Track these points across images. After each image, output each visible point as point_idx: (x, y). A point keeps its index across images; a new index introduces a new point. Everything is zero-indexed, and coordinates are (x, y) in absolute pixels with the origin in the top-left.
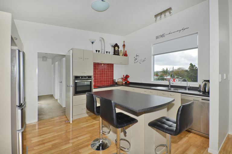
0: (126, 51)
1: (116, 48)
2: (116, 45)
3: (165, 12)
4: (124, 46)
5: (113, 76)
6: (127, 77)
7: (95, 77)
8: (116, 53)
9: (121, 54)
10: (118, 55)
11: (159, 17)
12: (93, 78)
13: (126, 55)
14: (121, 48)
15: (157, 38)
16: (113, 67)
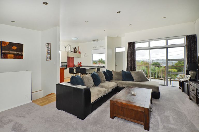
0: (80, 51)
1: (75, 50)
2: (75, 48)
3: (96, 40)
4: (79, 48)
5: (73, 63)
6: (80, 63)
7: (68, 63)
8: (75, 52)
9: (77, 52)
10: (76, 53)
11: (94, 41)
12: (67, 63)
13: (80, 53)
14: (77, 50)
15: (94, 47)
16: (73, 58)
